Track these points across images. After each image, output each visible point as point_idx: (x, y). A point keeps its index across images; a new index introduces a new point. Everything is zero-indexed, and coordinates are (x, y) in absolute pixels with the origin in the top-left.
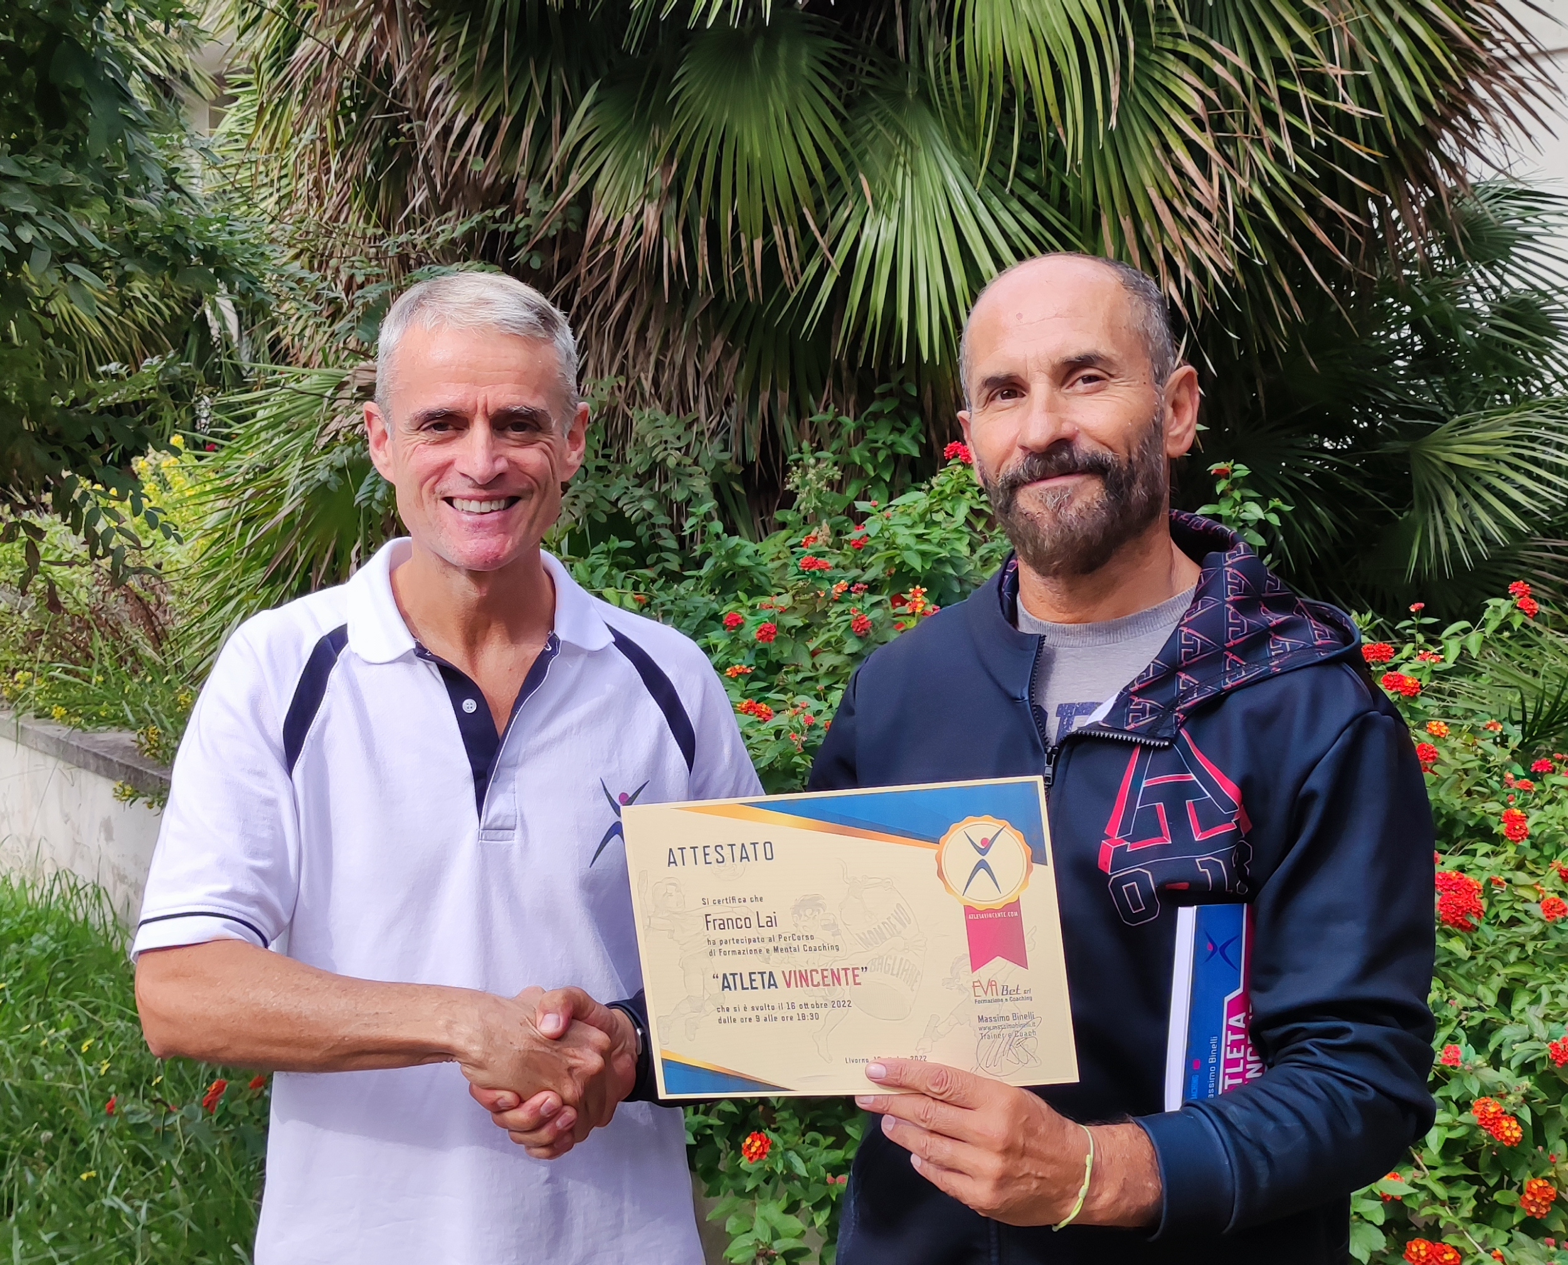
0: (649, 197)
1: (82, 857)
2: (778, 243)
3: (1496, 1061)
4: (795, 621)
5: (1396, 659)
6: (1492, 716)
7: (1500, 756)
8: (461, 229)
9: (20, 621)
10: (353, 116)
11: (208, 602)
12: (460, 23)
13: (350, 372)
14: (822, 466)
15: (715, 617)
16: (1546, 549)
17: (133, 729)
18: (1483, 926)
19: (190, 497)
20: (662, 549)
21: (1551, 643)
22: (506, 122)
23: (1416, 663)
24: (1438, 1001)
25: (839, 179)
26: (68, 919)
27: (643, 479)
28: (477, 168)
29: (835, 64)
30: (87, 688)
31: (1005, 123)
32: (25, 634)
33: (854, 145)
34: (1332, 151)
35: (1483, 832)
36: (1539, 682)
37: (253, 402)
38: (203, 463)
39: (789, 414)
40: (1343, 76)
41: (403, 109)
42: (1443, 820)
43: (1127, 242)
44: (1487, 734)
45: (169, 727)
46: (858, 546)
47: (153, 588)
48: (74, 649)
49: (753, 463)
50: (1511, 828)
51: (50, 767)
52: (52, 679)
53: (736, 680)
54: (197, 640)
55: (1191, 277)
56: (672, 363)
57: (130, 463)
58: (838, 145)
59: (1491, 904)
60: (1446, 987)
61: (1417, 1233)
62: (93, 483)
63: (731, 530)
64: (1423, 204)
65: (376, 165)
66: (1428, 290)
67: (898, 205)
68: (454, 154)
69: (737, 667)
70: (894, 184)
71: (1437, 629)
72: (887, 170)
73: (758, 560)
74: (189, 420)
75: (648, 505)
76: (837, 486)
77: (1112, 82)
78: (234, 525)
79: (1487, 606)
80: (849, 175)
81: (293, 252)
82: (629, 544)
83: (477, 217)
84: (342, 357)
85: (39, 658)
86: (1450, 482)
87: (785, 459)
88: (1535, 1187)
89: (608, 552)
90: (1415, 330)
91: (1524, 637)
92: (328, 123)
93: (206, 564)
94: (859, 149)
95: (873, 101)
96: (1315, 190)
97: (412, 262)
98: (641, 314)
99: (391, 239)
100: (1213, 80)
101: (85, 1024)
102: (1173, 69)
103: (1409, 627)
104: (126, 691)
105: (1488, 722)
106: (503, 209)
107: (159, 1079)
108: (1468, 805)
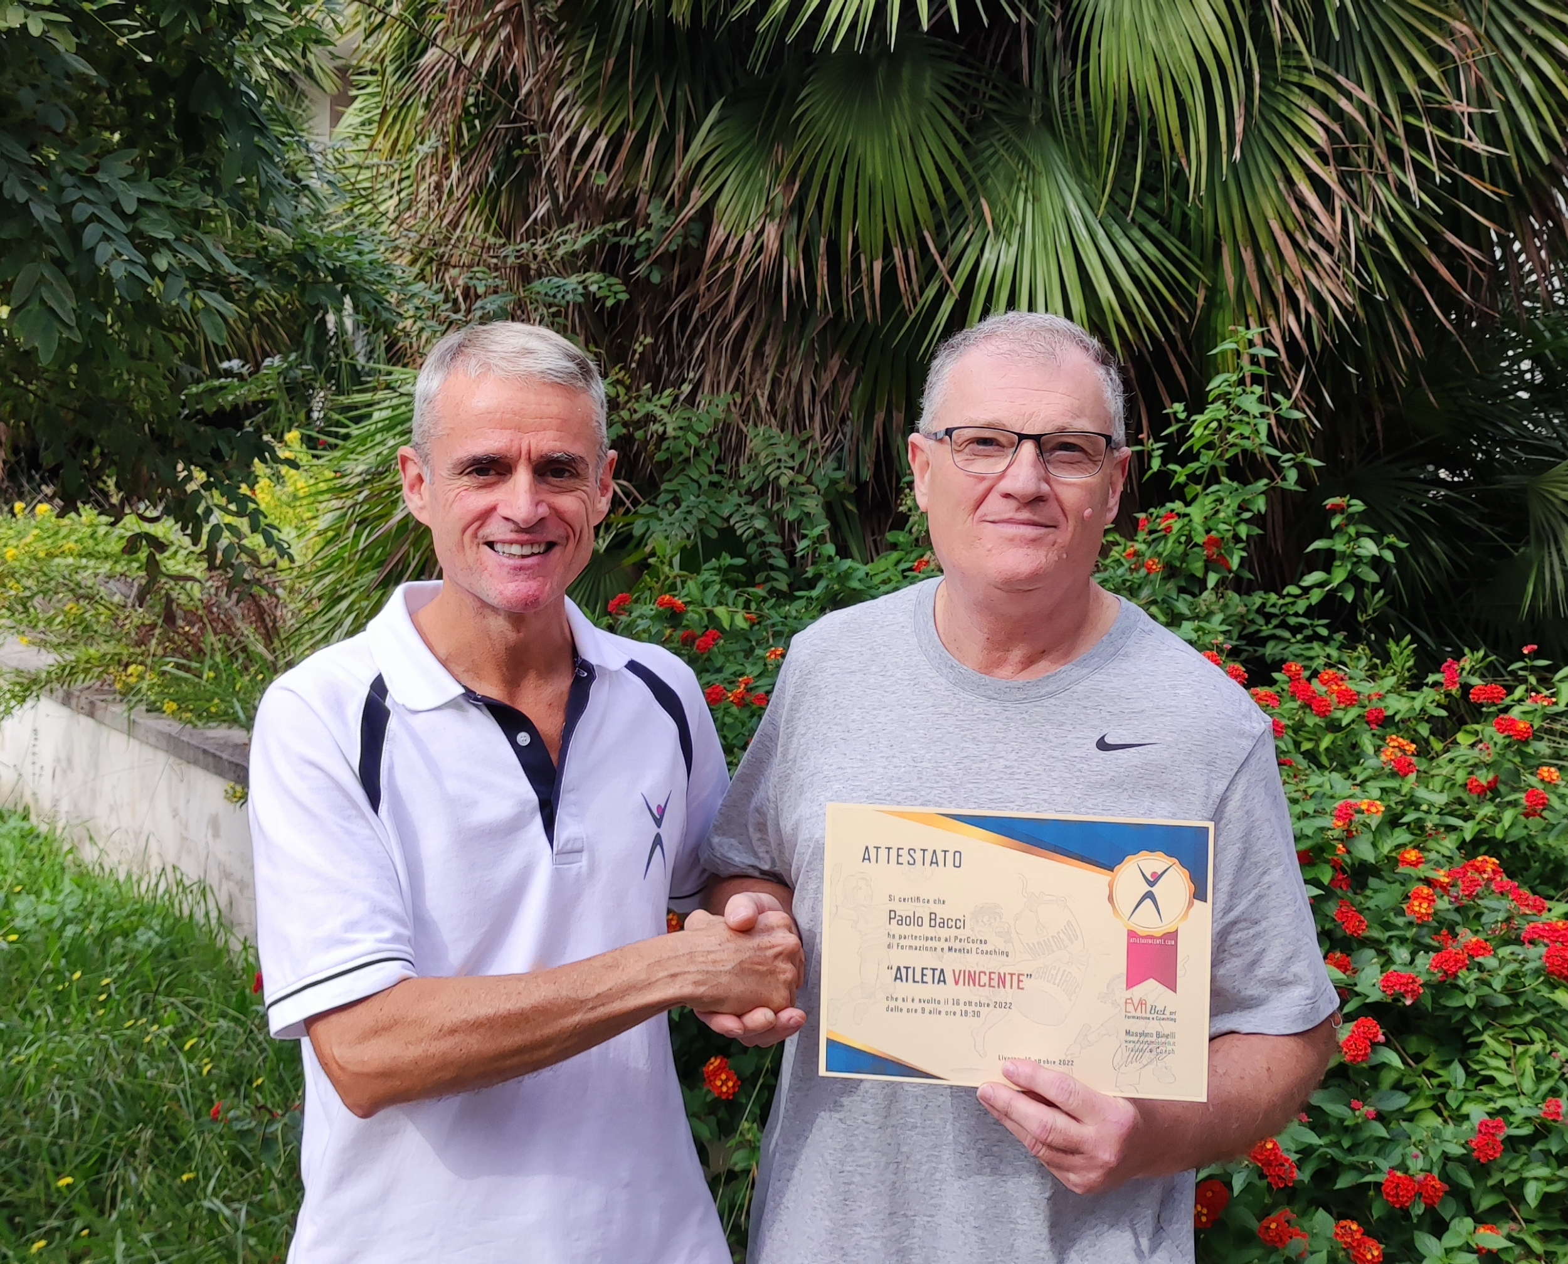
0: (770, 215)
1: (189, 852)
2: (898, 264)
5: (1508, 701)
8: (582, 242)
9: (136, 615)
10: (477, 122)
12: (586, 37)
17: (242, 727)
19: (306, 496)
20: (773, 568)
22: (630, 136)
23: (1528, 705)
24: (1542, 1052)
25: (960, 202)
26: (173, 914)
28: (599, 182)
29: (958, 87)
30: (199, 684)
31: (1128, 151)
32: (138, 628)
33: (976, 169)
34: (1457, 188)
37: (370, 404)
38: (320, 462)
40: (1469, 114)
41: (528, 121)
42: (1551, 866)
43: (1248, 274)
48: (186, 643)
49: (866, 483)
51: (160, 762)
52: (164, 673)
54: (309, 641)
55: (1311, 310)
56: (789, 380)
58: (960, 168)
63: (844, 552)
64: (1545, 237)
65: (498, 173)
67: (1018, 231)
68: (577, 168)
70: (1015, 209)
71: (1551, 671)
72: (1008, 195)
73: (869, 580)
74: (304, 412)
75: (760, 524)
77: (1236, 115)
78: (348, 527)
80: (970, 199)
82: (740, 561)
83: (598, 231)
85: (152, 652)
87: (899, 480)
89: (719, 569)
90: (1535, 364)
92: (451, 128)
93: (319, 563)
94: (982, 173)
95: (997, 125)
96: (1439, 227)
97: (532, 273)
98: (760, 330)
99: (511, 248)
100: (1338, 114)
101: (187, 1021)
102: (1298, 102)
103: (1522, 669)
104: (237, 688)
106: (624, 222)
107: (260, 1081)
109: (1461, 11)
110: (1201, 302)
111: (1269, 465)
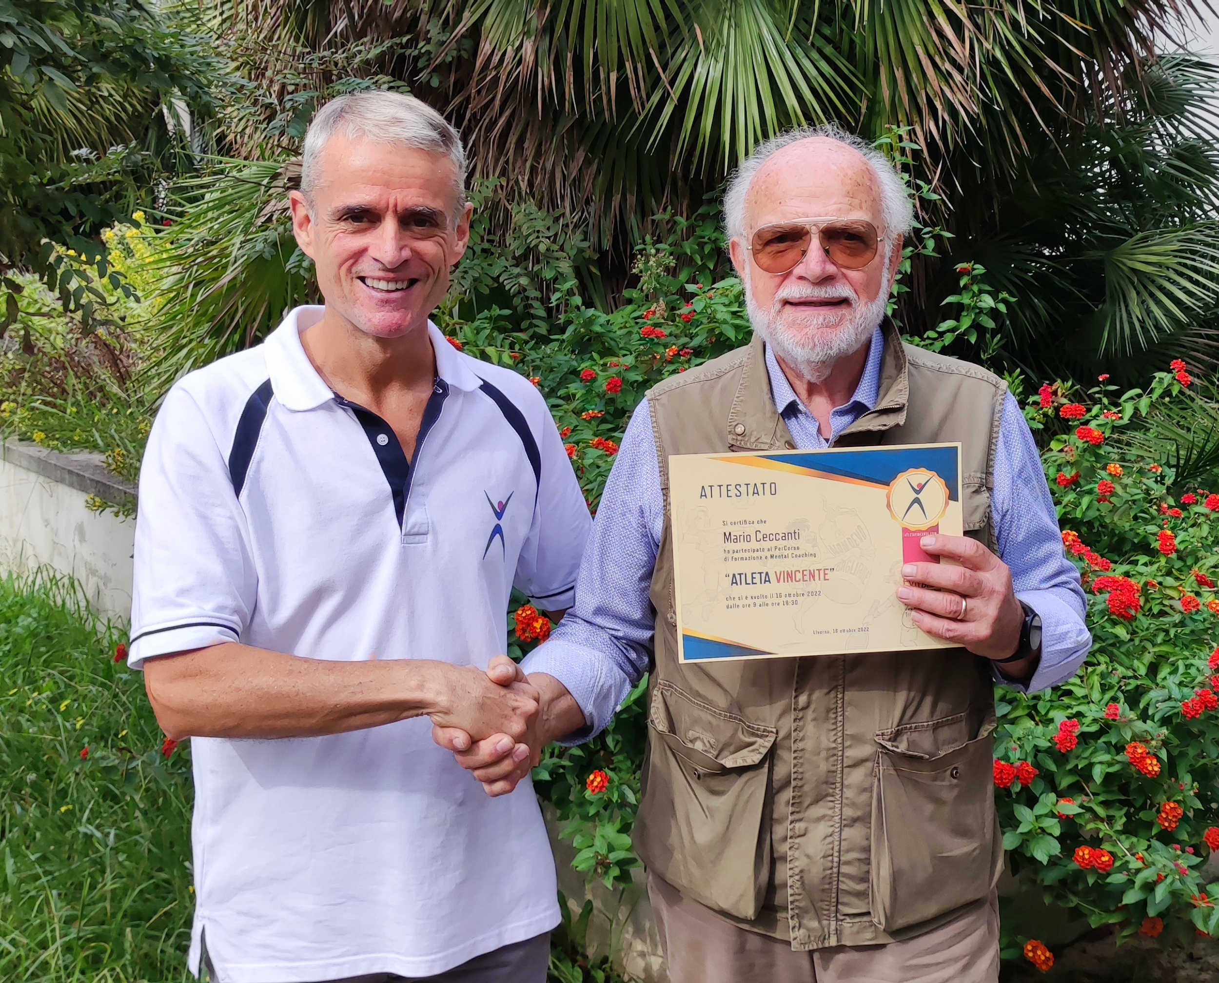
0: (526, 34)
1: (60, 554)
2: (629, 76)
3: (1144, 716)
4: (636, 377)
5: (1088, 416)
6: (1155, 461)
7: (1158, 491)
8: (375, 52)
9: (7, 361)
11: (164, 349)
13: (283, 165)
14: (660, 255)
15: (574, 372)
16: (1201, 336)
17: (101, 452)
18: (1139, 616)
19: (150, 263)
20: (533, 317)
21: (1201, 407)
23: (1102, 420)
24: (1105, 671)
25: (678, 27)
26: (48, 604)
27: (520, 260)
28: (387, 3)
30: (63, 417)
32: (9, 371)
34: (1055, 23)
35: (1144, 547)
36: (1190, 437)
37: (202, 187)
38: (160, 235)
39: (636, 213)
42: (1116, 539)
43: (899, 89)
44: (1151, 475)
45: (132, 450)
46: (688, 320)
47: (118, 337)
48: (52, 385)
49: (607, 251)
50: (1163, 545)
51: (32, 482)
52: (33, 409)
53: (589, 422)
54: (155, 380)
55: (947, 117)
56: (544, 168)
57: (99, 233)
59: (1147, 601)
60: (1111, 662)
61: (1085, 843)
62: (68, 249)
63: (589, 304)
64: (1122, 69)
66: (1123, 135)
67: (721, 49)
69: (590, 412)
70: (721, 33)
71: (1118, 394)
72: (715, 22)
73: (609, 328)
74: (149, 199)
75: (524, 281)
78: (187, 287)
79: (1155, 377)
80: (686, 24)
81: (235, 64)
82: (507, 312)
83: (387, 43)
84: (277, 153)
85: (22, 391)
86: (1132, 282)
87: (632, 249)
88: (1168, 807)
89: (490, 318)
90: (1112, 166)
91: (1181, 402)
93: (163, 318)
94: (694, 4)
96: (1042, 55)
97: (334, 77)
98: (520, 128)
99: (316, 56)
101: (63, 688)
103: (1097, 392)
104: (96, 420)
105: (1152, 465)
106: (409, 37)
107: (124, 733)
108: (1135, 527)
110: (863, 110)
111: (914, 237)
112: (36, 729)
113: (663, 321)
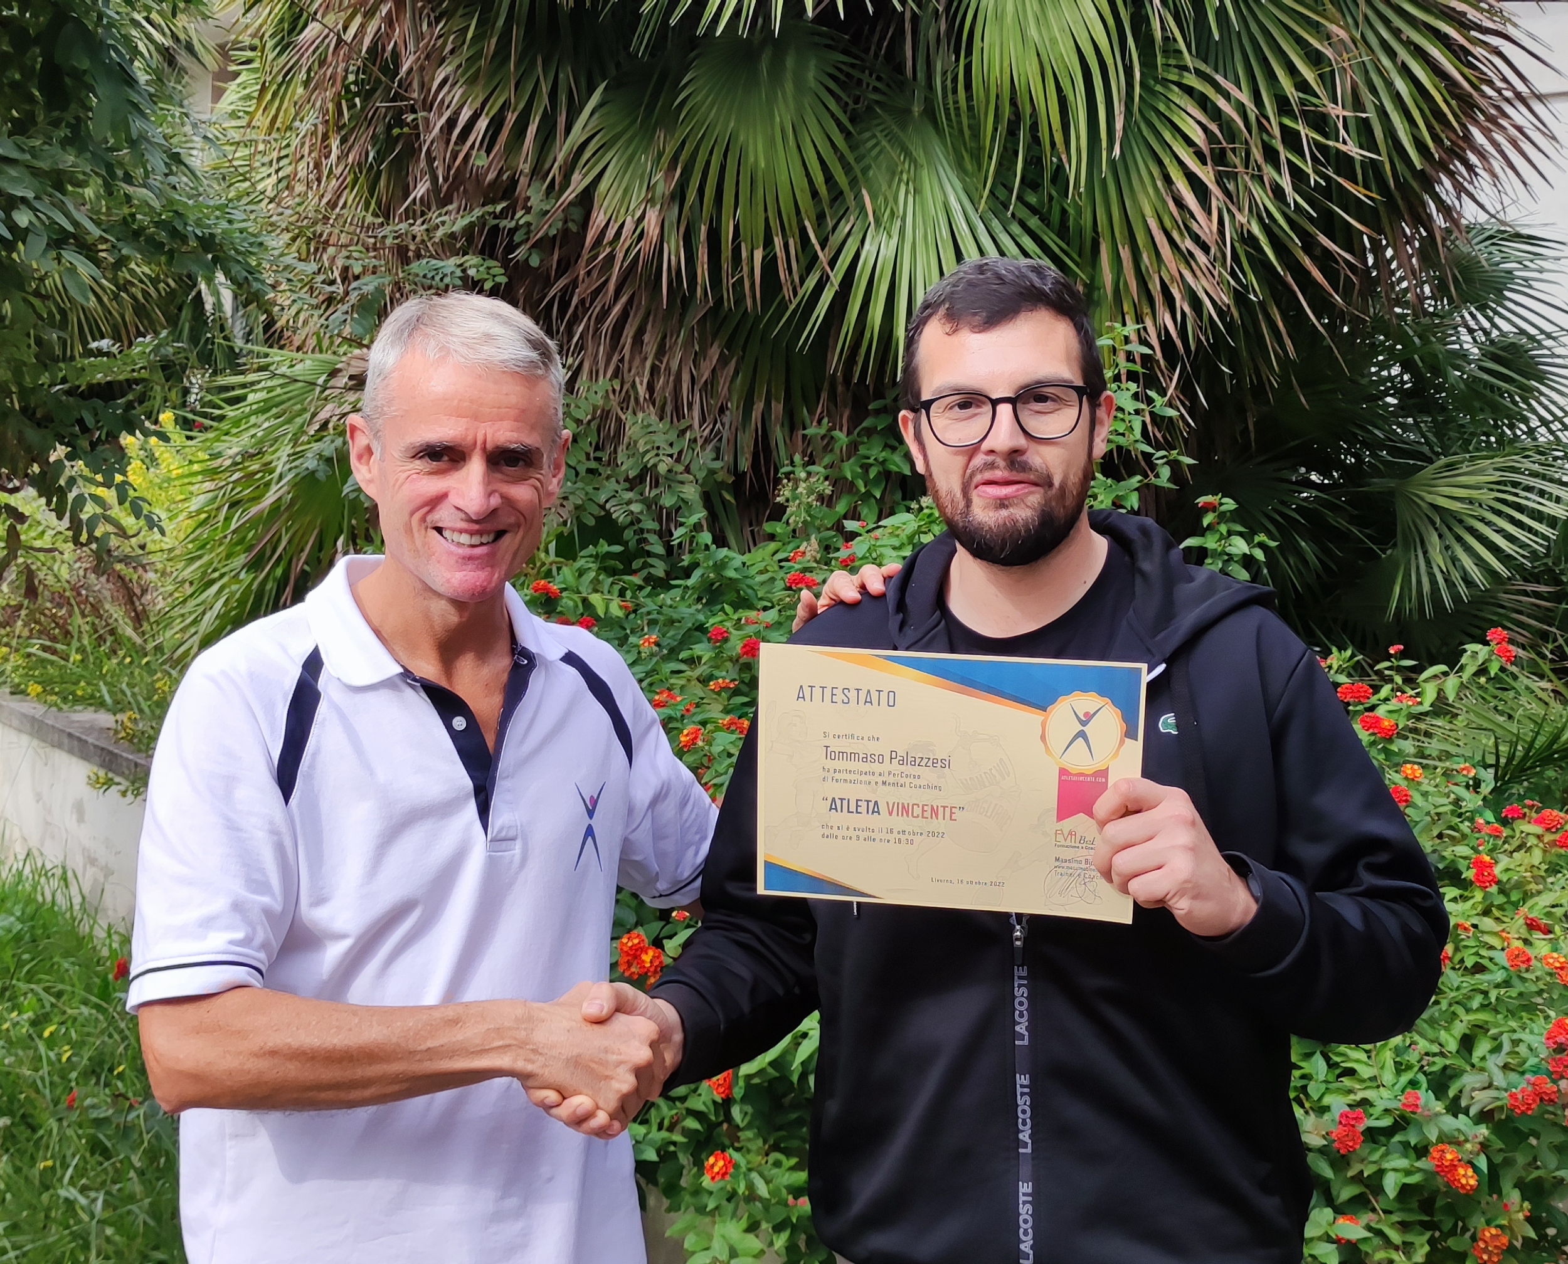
0: (651, 201)
1: (51, 836)
2: (779, 254)
3: (1455, 1108)
4: (779, 637)
5: (1374, 700)
6: (1466, 759)
7: (1471, 801)
8: (461, 223)
10: (357, 100)
11: (191, 584)
12: (469, 16)
13: (344, 359)
14: (812, 480)
15: (701, 628)
16: (1525, 593)
17: (109, 711)
19: (178, 477)
20: (649, 554)
21: (1527, 688)
22: (511, 118)
23: (1393, 704)
24: (1401, 1044)
25: (841, 193)
26: (35, 900)
27: (633, 483)
28: (479, 163)
29: (842, 77)
30: (65, 667)
31: (1010, 145)
33: (858, 160)
34: (1330, 190)
35: (1450, 873)
36: (1514, 726)
37: (243, 386)
38: (192, 443)
39: (782, 425)
40: (1344, 118)
41: (408, 99)
43: (1125, 271)
44: (1460, 778)
45: (146, 710)
48: (53, 625)
49: (744, 473)
50: (1479, 874)
51: (24, 746)
52: (29, 655)
53: (718, 694)
54: (178, 624)
55: (1187, 310)
56: (668, 368)
58: (842, 159)
59: (1457, 950)
63: (720, 541)
64: (1417, 244)
65: (378, 152)
66: (1419, 330)
67: (899, 224)
68: (457, 148)
69: (720, 681)
70: (896, 201)
71: (1418, 669)
72: (890, 186)
73: (746, 572)
75: (637, 509)
76: (827, 501)
77: (1117, 112)
78: (218, 509)
79: (1465, 651)
80: (851, 189)
81: (291, 237)
82: (617, 549)
83: (478, 212)
84: (336, 344)
85: (17, 633)
86: (1433, 523)
87: (776, 471)
88: (1487, 1234)
89: (597, 556)
90: (1405, 369)
91: (1502, 683)
92: (330, 106)
93: (190, 546)
94: (862, 164)
95: (879, 116)
96: (1313, 229)
97: (411, 254)
98: (640, 317)
99: (389, 228)
100: (1216, 114)
101: (48, 1008)
102: (1178, 102)
103: (1387, 668)
104: (104, 671)
105: (1462, 766)
106: (504, 205)
107: (121, 1068)
108: (1438, 848)
109: (1338, 15)
111: (1143, 463)
112: (13, 1059)
113: (815, 565)
